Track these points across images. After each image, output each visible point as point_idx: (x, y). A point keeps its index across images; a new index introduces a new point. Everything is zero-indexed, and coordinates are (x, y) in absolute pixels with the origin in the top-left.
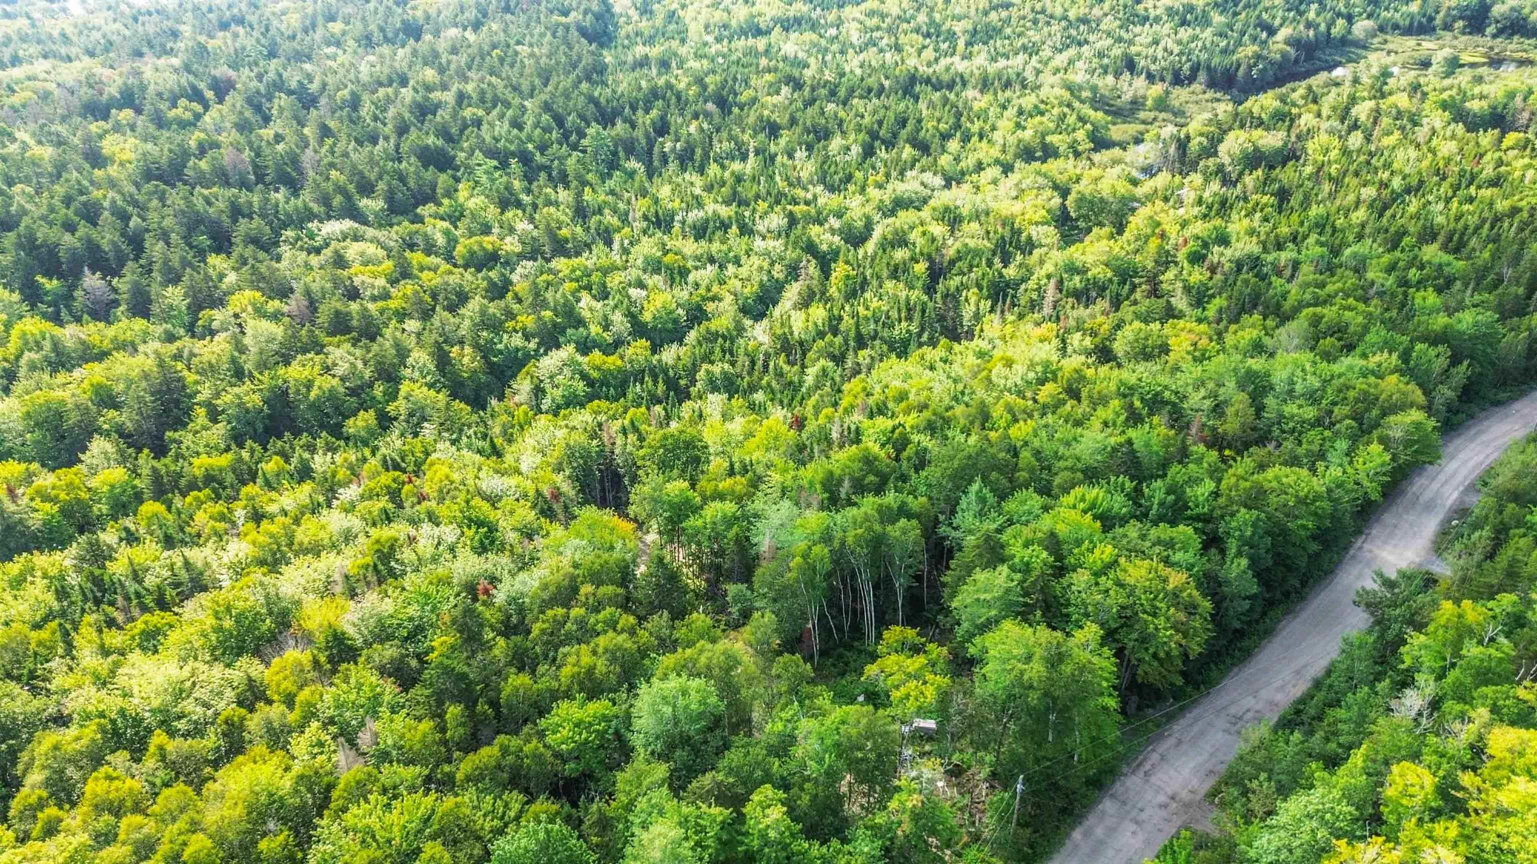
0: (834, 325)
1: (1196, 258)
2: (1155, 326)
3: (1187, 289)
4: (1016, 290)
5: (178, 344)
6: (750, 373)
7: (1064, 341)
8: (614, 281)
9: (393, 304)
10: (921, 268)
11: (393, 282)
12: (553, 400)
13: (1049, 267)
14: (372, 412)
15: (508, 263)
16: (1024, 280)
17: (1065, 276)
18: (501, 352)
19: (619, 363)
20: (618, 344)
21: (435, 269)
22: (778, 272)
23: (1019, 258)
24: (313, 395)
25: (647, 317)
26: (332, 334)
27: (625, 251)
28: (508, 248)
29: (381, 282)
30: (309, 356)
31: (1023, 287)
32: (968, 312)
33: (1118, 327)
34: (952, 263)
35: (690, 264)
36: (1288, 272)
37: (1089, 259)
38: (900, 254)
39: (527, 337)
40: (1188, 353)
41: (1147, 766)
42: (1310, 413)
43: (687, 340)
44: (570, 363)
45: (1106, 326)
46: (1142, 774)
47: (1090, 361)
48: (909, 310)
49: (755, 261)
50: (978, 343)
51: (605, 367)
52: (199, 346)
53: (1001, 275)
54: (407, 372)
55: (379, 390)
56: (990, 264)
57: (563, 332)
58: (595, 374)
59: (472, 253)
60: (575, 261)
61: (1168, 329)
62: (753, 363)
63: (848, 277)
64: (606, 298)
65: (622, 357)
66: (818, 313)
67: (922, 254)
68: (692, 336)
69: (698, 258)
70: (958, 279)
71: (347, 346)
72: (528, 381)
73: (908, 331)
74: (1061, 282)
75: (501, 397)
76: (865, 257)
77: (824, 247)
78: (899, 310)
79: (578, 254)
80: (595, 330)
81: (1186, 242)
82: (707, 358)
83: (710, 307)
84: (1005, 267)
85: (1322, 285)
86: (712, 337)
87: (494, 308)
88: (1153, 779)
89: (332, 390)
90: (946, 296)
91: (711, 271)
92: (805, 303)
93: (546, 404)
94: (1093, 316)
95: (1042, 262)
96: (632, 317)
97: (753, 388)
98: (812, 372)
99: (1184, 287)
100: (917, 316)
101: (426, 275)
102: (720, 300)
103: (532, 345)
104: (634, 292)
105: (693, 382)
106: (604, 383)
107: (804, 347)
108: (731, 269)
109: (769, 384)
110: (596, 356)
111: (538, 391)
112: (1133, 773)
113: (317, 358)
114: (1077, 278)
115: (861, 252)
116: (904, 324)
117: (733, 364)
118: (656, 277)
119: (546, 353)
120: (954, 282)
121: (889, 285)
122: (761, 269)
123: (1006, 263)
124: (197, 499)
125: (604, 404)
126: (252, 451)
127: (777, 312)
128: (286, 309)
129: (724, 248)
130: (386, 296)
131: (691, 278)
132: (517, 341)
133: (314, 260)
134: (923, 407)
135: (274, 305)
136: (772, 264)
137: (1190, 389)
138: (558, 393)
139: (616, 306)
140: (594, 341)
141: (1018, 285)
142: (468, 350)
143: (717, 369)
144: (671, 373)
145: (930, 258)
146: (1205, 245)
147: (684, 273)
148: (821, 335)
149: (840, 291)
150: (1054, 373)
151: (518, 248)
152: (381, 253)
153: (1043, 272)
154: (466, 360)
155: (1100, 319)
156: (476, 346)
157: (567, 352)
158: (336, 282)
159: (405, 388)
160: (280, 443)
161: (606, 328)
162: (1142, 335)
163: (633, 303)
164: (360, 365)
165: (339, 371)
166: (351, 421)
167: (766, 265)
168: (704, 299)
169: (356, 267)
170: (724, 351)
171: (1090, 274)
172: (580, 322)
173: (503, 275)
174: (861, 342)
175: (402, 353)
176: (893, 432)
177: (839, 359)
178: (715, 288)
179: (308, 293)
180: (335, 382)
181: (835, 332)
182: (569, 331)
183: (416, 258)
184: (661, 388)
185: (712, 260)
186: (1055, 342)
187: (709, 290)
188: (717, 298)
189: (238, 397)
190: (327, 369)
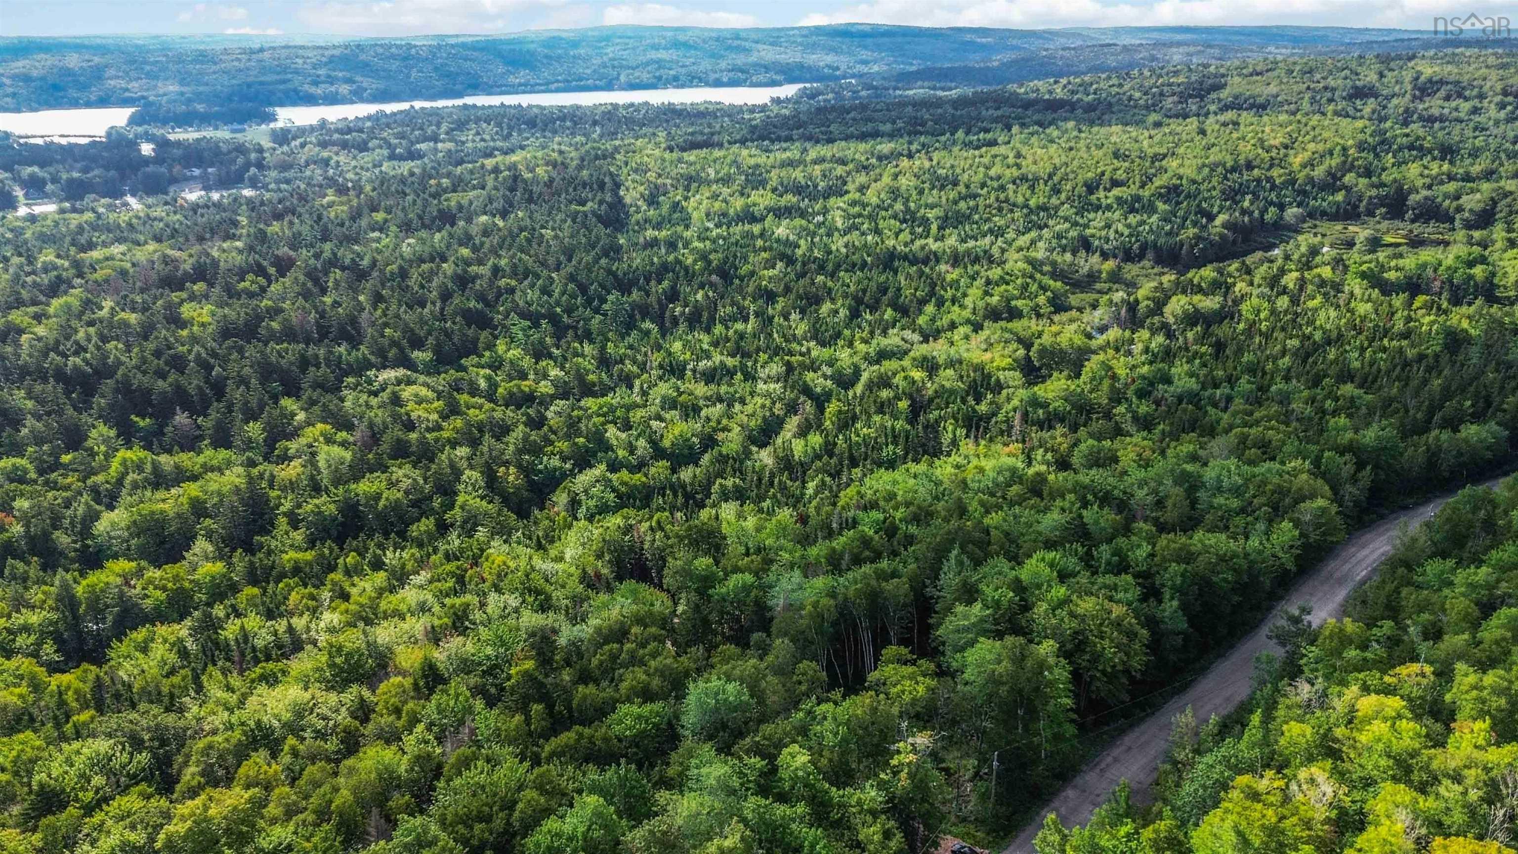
0: (829, 448)
1: (1142, 394)
2: (1107, 443)
4: (987, 422)
5: (259, 468)
6: (758, 486)
7: (1029, 457)
8: (637, 415)
9: (445, 434)
10: (903, 405)
11: (445, 417)
12: (588, 509)
13: (1015, 402)
14: (432, 519)
15: (546, 401)
16: (994, 414)
17: (1030, 409)
18: (540, 472)
19: (644, 480)
20: (642, 464)
21: (480, 407)
22: (778, 409)
23: (989, 396)
24: (381, 505)
25: (666, 443)
26: (395, 458)
27: (644, 393)
28: (544, 390)
29: (435, 417)
30: (376, 474)
31: (993, 419)
32: (946, 438)
33: (1075, 445)
34: (931, 400)
35: (701, 403)
36: (1222, 405)
37: (1050, 395)
38: (885, 394)
39: (564, 459)
40: (1134, 462)
41: (1103, 765)
42: (1235, 503)
43: (701, 462)
44: (602, 479)
45: (1065, 445)
46: (1098, 772)
47: (1051, 469)
48: (894, 437)
49: (759, 401)
50: (954, 458)
51: (632, 482)
52: (276, 470)
53: (974, 411)
54: (461, 487)
55: (437, 503)
56: (964, 401)
57: (594, 455)
58: (624, 488)
59: (511, 394)
60: (601, 400)
61: (1117, 444)
62: (760, 480)
63: (840, 412)
64: (630, 428)
65: (646, 475)
66: (815, 439)
67: (904, 393)
68: (706, 459)
69: (707, 398)
70: (936, 413)
71: (409, 467)
72: (565, 495)
73: (894, 452)
74: (1026, 414)
75: (542, 509)
76: (855, 396)
77: (818, 390)
78: (886, 436)
79: (603, 396)
80: (621, 453)
81: (1134, 381)
82: (721, 474)
83: (720, 436)
84: (977, 404)
85: (1251, 414)
86: (723, 459)
87: (534, 436)
89: (397, 501)
90: (926, 427)
91: (719, 408)
92: (803, 432)
93: (582, 512)
94: (1054, 438)
95: (1009, 399)
96: (654, 444)
97: (761, 498)
98: (811, 486)
99: (1133, 417)
100: (902, 440)
101: (472, 412)
102: (729, 431)
103: (568, 466)
104: (655, 424)
105: (708, 496)
106: (631, 495)
107: (804, 467)
108: (737, 407)
109: (774, 496)
110: (624, 474)
111: (574, 504)
112: (1092, 769)
113: (384, 476)
114: (1041, 411)
115: (851, 393)
116: (891, 448)
117: (743, 480)
118: (673, 412)
119: (580, 472)
120: (933, 415)
121: (877, 418)
122: (763, 406)
123: (978, 401)
124: (288, 585)
125: (632, 512)
126: (331, 550)
127: (779, 440)
128: (351, 439)
129: (732, 390)
130: (439, 428)
131: (703, 413)
132: (555, 462)
133: (374, 401)
134: (908, 504)
135: (342, 435)
136: (774, 403)
137: (1135, 488)
138: (592, 503)
139: (639, 435)
140: (621, 463)
141: (989, 418)
142: (512, 470)
143: (729, 483)
144: (689, 489)
145: (911, 397)
146: (1152, 384)
147: (697, 410)
148: (818, 457)
149: (833, 423)
150: (1020, 477)
151: (551, 391)
152: (430, 394)
153: (1010, 407)
154: (511, 478)
155: (1060, 440)
156: (519, 466)
157: (599, 470)
158: (396, 417)
159: (460, 499)
160: (355, 543)
161: (632, 453)
162: (1095, 450)
163: (654, 432)
164: (421, 481)
165: (403, 486)
166: (414, 526)
167: (768, 403)
168: (715, 430)
169: (411, 406)
170: (735, 471)
171: (1051, 408)
172: (609, 448)
173: (539, 412)
174: (854, 463)
175: (457, 473)
176: (884, 522)
177: (836, 474)
178: (725, 421)
179: (371, 425)
180: (400, 495)
181: (831, 454)
182: (600, 455)
183: (464, 398)
184: (680, 500)
185: (721, 400)
186: (1021, 456)
187: (719, 422)
188: (726, 429)
189: (317, 506)
190: (392, 484)
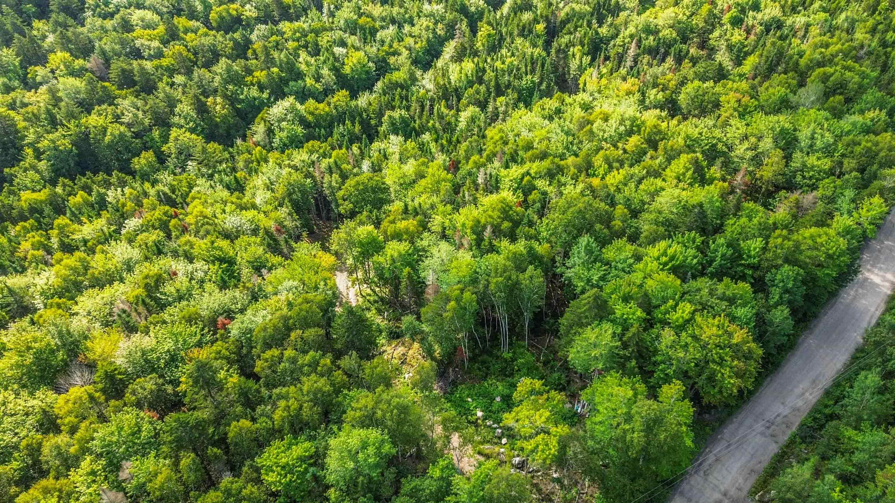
1: (737, 22)
2: (709, 84)
3: (730, 48)
4: (607, 44)
5: (13, 94)
6: (420, 117)
7: (643, 94)
8: (324, 40)
9: (165, 62)
10: (540, 27)
11: (165, 43)
12: (281, 140)
13: (631, 29)
14: (151, 152)
15: (249, 26)
16: (613, 37)
17: (643, 36)
18: (243, 101)
19: (327, 109)
20: (327, 92)
21: (195, 31)
22: (440, 30)
23: (610, 20)
24: (108, 139)
25: (347, 70)
26: (120, 87)
27: (332, 15)
28: (248, 14)
29: (156, 44)
30: (104, 107)
31: (612, 43)
32: (574, 64)
33: (682, 83)
34: (563, 24)
35: (378, 24)
36: (801, 33)
37: (660, 22)
38: (527, 16)
39: (261, 88)
40: (735, 110)
42: (826, 164)
43: (375, 88)
44: (292, 109)
45: (673, 82)
46: (702, 473)
47: (663, 114)
48: (533, 64)
49: (424, 22)
50: (582, 97)
51: (317, 112)
52: (27, 96)
53: (597, 33)
54: (175, 120)
55: (156, 134)
56: (589, 24)
57: (287, 84)
58: (310, 118)
59: (222, 18)
60: (296, 24)
61: (719, 88)
62: (422, 107)
63: (489, 35)
64: (318, 54)
65: (329, 104)
66: (469, 66)
67: (542, 16)
68: (379, 85)
69: (383, 19)
70: (567, 37)
71: (132, 98)
72: (262, 125)
73: (533, 82)
74: (640, 41)
75: (244, 138)
76: (501, 17)
77: (473, 9)
78: (526, 66)
79: (298, 18)
80: (309, 81)
81: (729, 8)
82: (390, 105)
83: (392, 60)
84: (600, 27)
85: (827, 46)
86: (393, 87)
87: (237, 67)
88: (711, 478)
89: (122, 135)
90: (558, 51)
91: (392, 30)
92: (458, 58)
93: (276, 142)
94: (664, 74)
95: (626, 23)
96: (336, 70)
97: (423, 129)
98: (464, 116)
99: (728, 46)
100: (538, 68)
101: (190, 36)
102: (399, 54)
103: (265, 95)
104: (338, 50)
105: (381, 124)
106: (318, 125)
107: (458, 93)
108: (407, 28)
109: (433, 126)
110: (311, 103)
111: (270, 132)
113: (110, 109)
114: (651, 38)
115: (499, 14)
116: (529, 77)
117: (408, 108)
118: (353, 37)
119: (275, 102)
120: (564, 40)
121: (519, 41)
122: (428, 28)
123: (601, 23)
124: (24, 228)
125: (317, 143)
126: (64, 185)
127: (440, 63)
128: (88, 65)
129: (402, 11)
130: (160, 55)
131: (378, 36)
132: (254, 92)
133: (109, 24)
135: (79, 63)
136: (436, 24)
137: (737, 142)
138: (284, 134)
139: (324, 62)
140: (309, 90)
141: (609, 41)
142: (219, 100)
143: (396, 114)
144: (364, 115)
145: (547, 19)
146: (743, 11)
147: (373, 32)
148: (470, 84)
149: (483, 45)
150: (638, 126)
151: (255, 14)
152: (157, 18)
153: (627, 33)
154: (218, 108)
155: (670, 76)
156: (225, 97)
157: (290, 101)
158: (123, 43)
159: (174, 133)
160: (84, 180)
161: (317, 80)
162: (700, 92)
163: (336, 59)
164: (140, 114)
165: (125, 119)
166: (136, 160)
167: (431, 26)
168: (388, 54)
169: (138, 31)
170: (401, 97)
171: (661, 34)
172: (299, 76)
173: (244, 36)
174: (500, 92)
175: (172, 103)
176: (522, 179)
177: (483, 105)
178: (395, 45)
179: (103, 53)
180: (122, 128)
181: (480, 81)
182: (291, 83)
183: (181, 22)
184: (357, 128)
185: (393, 21)
186: (637, 96)
187: (391, 46)
188: (397, 53)
189: (53, 141)
190: (117, 118)
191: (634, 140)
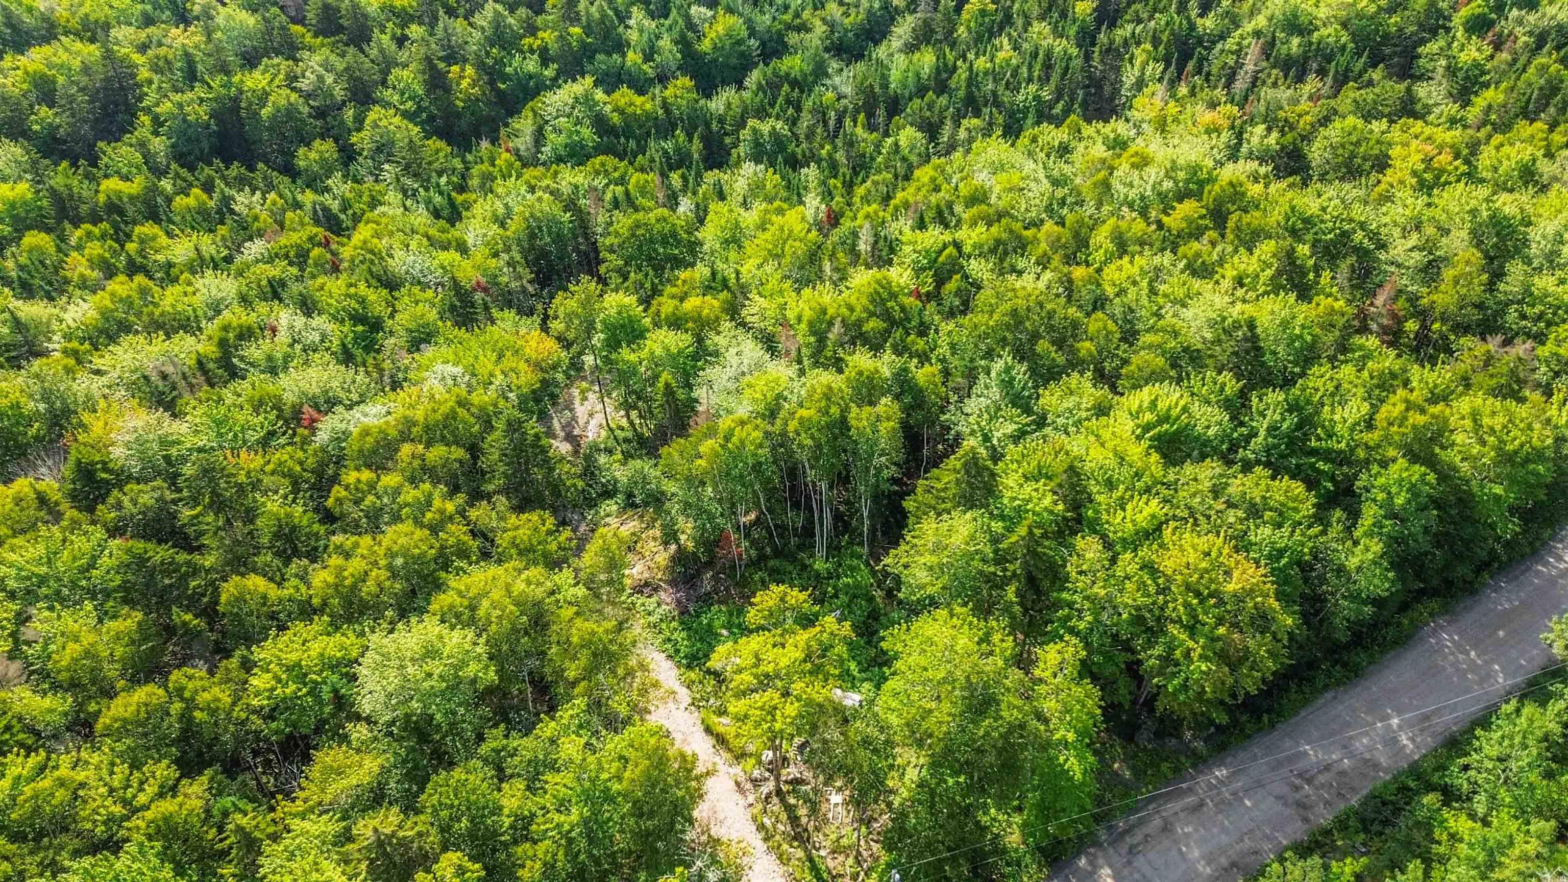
0: (942, 80)
1: (1478, 26)
2: (1379, 126)
3: (1451, 71)
4: (1209, 49)
7: (1239, 135)
10: (1085, 7)
12: (554, 149)
14: (331, 142)
16: (1222, 37)
17: (1280, 35)
18: (509, 77)
19: (648, 106)
20: (663, 79)
23: (1225, 4)
24: (265, 112)
25: (705, 46)
26: (316, 34)
30: (276, 61)
31: (1219, 46)
32: (1129, 76)
33: (1325, 121)
37: (1322, 12)
39: (545, 61)
40: (1414, 173)
43: (747, 83)
44: (587, 100)
45: (1308, 118)
47: (1263, 170)
48: (1047, 67)
50: (1118, 127)
51: (630, 110)
52: (172, 35)
53: (1192, 27)
54: (387, 94)
55: (349, 114)
57: (591, 57)
58: (616, 118)
61: (1396, 134)
62: (824, 122)
63: (983, 12)
64: (664, 16)
65: (654, 99)
66: (927, 59)
68: (754, 77)
70: (1129, 28)
71: (326, 51)
72: (530, 120)
73: (1037, 98)
74: (1272, 43)
75: (494, 141)
78: (1034, 65)
80: (633, 58)
82: (761, 111)
83: (793, 38)
84: (1201, 16)
86: (777, 83)
89: (289, 108)
92: (914, 46)
93: (546, 151)
94: (1295, 102)
96: (684, 44)
97: (805, 160)
99: (1448, 68)
100: (1055, 77)
102: (808, 30)
103: (549, 73)
104: (699, 12)
105: (736, 142)
106: (627, 131)
107: (895, 106)
110: (625, 96)
111: (539, 137)
113: (285, 65)
114: (1295, 41)
116: (1033, 88)
117: (793, 122)
119: (562, 85)
120: (1124, 32)
121: (1035, 28)
123: (1206, 10)
124: (89, 233)
125: (611, 161)
126: (177, 178)
127: (881, 52)
132: (532, 65)
134: (999, 218)
137: (1397, 232)
138: (562, 139)
140: (628, 72)
141: (1214, 43)
142: (470, 70)
143: (766, 127)
144: (715, 126)
146: (1499, 6)
148: (921, 91)
150: (1201, 184)
153: (1251, 28)
154: (465, 83)
155: (1304, 105)
156: (480, 66)
157: (582, 86)
159: (375, 114)
161: (648, 57)
162: (1354, 138)
163: (691, 25)
164: (329, 79)
168: (789, 27)
170: (788, 102)
171: (1315, 37)
172: (621, 46)
175: (387, 67)
178: (806, 15)
180: (294, 97)
181: (942, 88)
182: (600, 57)
184: (696, 146)
186: (1225, 136)
187: (797, 15)
188: (802, 28)
189: (180, 106)
190: (292, 80)
191: (1188, 208)
